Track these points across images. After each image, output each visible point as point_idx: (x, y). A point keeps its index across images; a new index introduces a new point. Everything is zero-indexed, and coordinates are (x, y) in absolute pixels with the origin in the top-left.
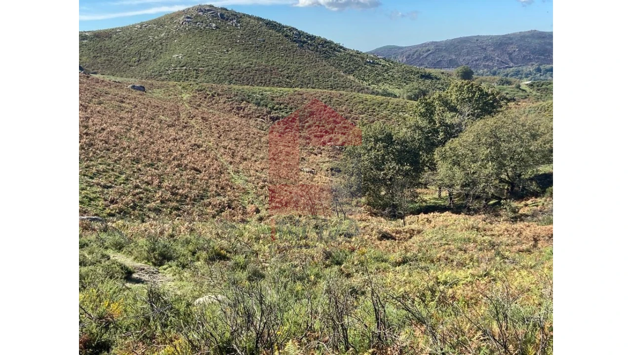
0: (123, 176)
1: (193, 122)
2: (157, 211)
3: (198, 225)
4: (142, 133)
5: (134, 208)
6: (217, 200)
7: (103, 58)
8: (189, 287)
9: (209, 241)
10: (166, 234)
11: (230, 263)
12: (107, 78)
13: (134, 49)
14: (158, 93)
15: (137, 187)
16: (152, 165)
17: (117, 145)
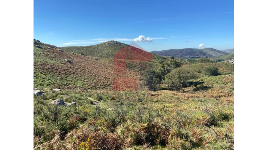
0: (92, 80)
1: (108, 67)
2: (99, 88)
3: (109, 91)
4: (97, 69)
5: (94, 87)
6: (113, 86)
7: (89, 52)
8: (106, 106)
9: (111, 95)
10: (101, 93)
11: (116, 101)
12: (89, 57)
13: (96, 50)
14: (101, 61)
15: (95, 82)
16: (98, 77)
17: (91, 72)
